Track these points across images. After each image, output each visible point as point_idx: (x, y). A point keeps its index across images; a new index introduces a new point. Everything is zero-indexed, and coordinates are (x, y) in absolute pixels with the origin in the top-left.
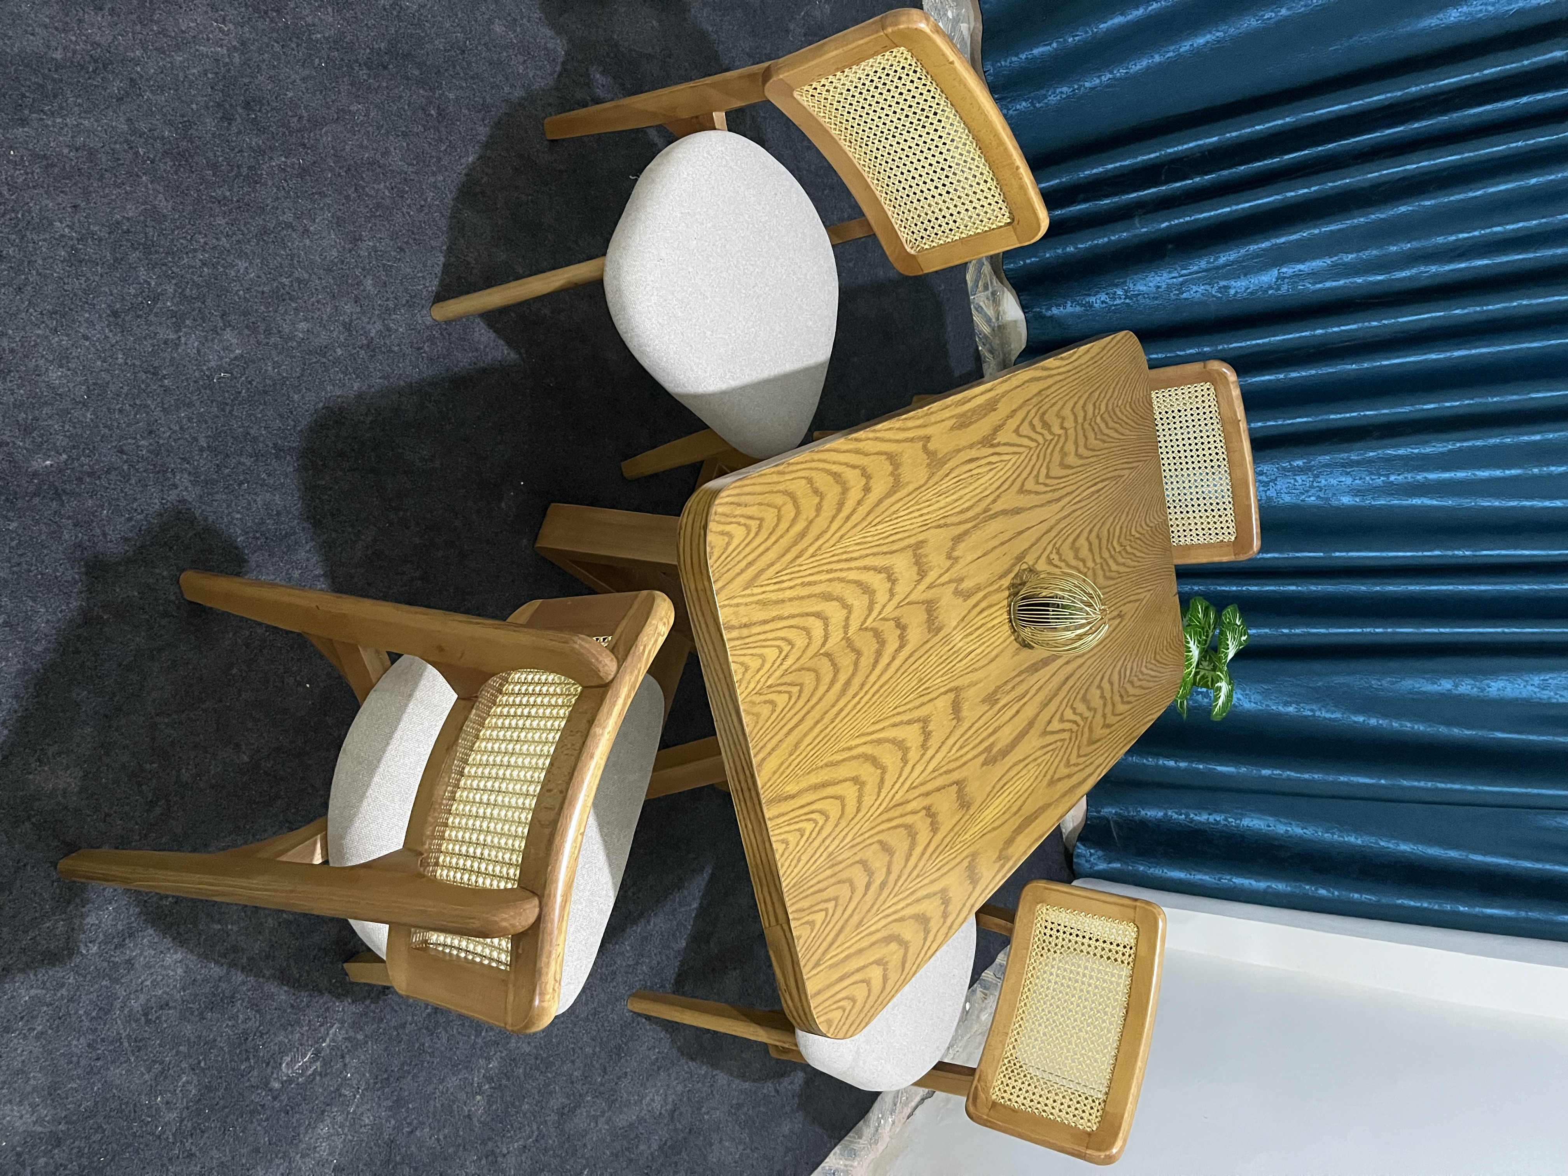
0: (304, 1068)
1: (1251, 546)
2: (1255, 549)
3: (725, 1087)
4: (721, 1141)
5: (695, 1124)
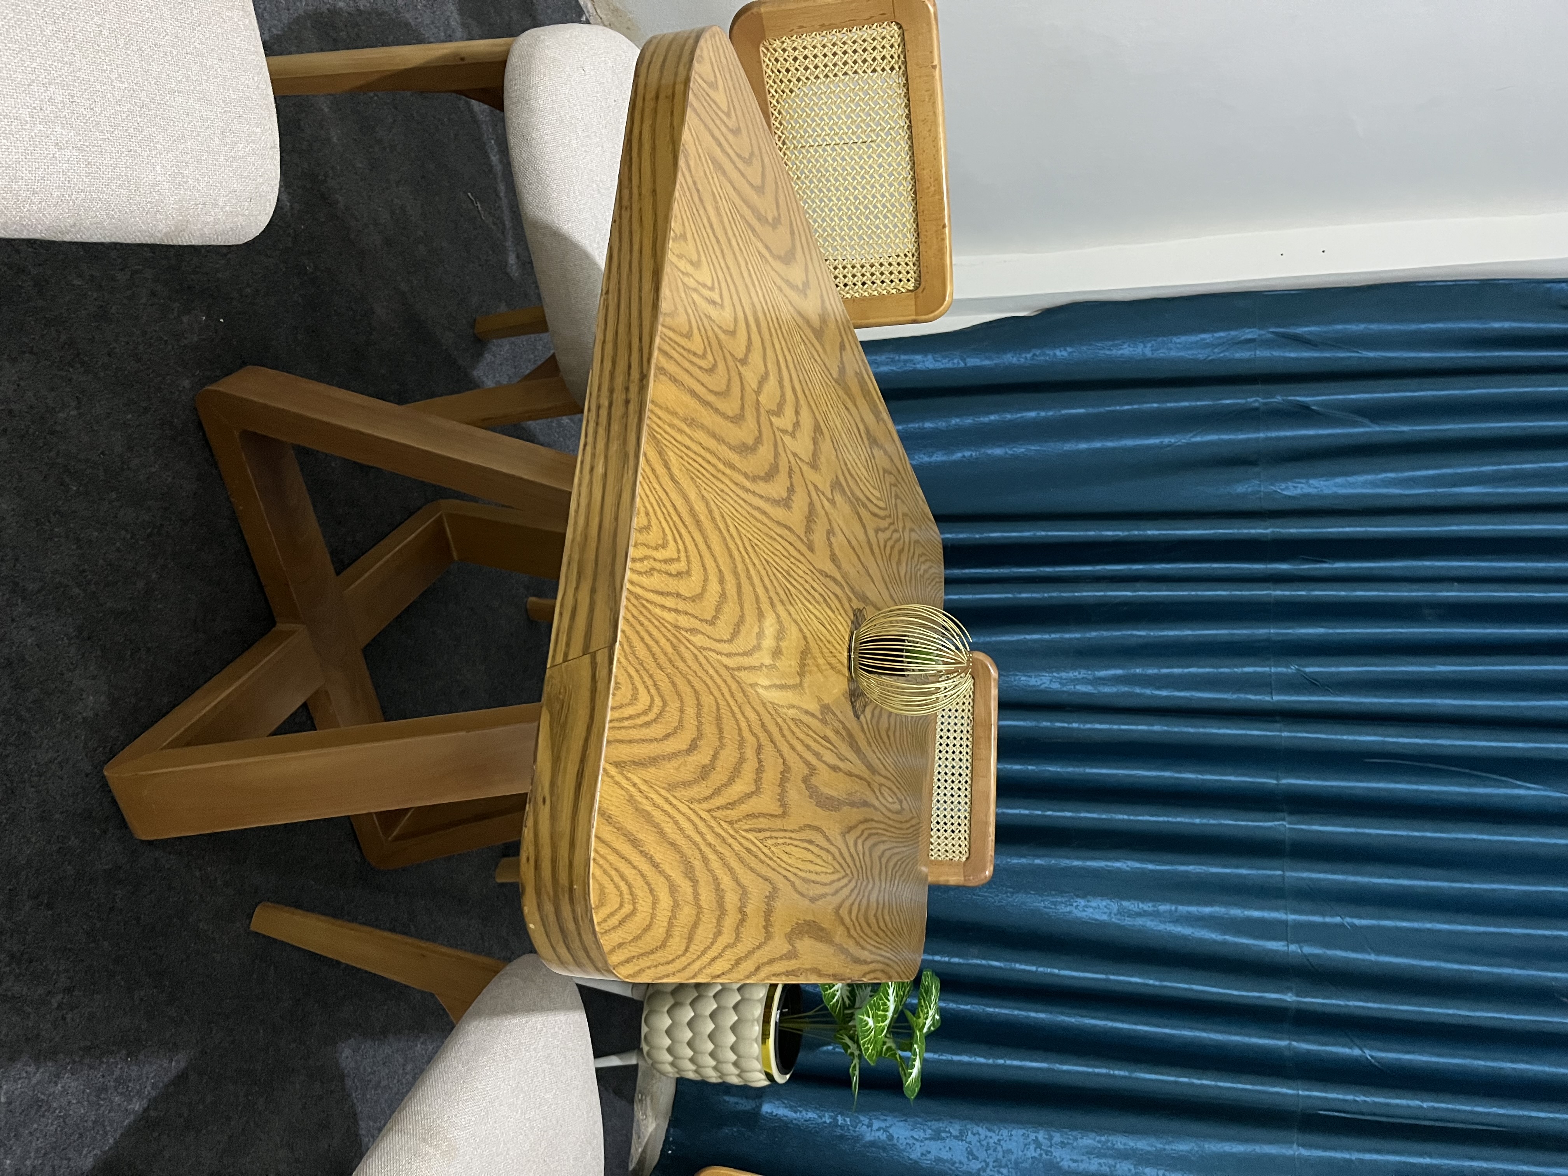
1: (984, 870)
2: (987, 873)
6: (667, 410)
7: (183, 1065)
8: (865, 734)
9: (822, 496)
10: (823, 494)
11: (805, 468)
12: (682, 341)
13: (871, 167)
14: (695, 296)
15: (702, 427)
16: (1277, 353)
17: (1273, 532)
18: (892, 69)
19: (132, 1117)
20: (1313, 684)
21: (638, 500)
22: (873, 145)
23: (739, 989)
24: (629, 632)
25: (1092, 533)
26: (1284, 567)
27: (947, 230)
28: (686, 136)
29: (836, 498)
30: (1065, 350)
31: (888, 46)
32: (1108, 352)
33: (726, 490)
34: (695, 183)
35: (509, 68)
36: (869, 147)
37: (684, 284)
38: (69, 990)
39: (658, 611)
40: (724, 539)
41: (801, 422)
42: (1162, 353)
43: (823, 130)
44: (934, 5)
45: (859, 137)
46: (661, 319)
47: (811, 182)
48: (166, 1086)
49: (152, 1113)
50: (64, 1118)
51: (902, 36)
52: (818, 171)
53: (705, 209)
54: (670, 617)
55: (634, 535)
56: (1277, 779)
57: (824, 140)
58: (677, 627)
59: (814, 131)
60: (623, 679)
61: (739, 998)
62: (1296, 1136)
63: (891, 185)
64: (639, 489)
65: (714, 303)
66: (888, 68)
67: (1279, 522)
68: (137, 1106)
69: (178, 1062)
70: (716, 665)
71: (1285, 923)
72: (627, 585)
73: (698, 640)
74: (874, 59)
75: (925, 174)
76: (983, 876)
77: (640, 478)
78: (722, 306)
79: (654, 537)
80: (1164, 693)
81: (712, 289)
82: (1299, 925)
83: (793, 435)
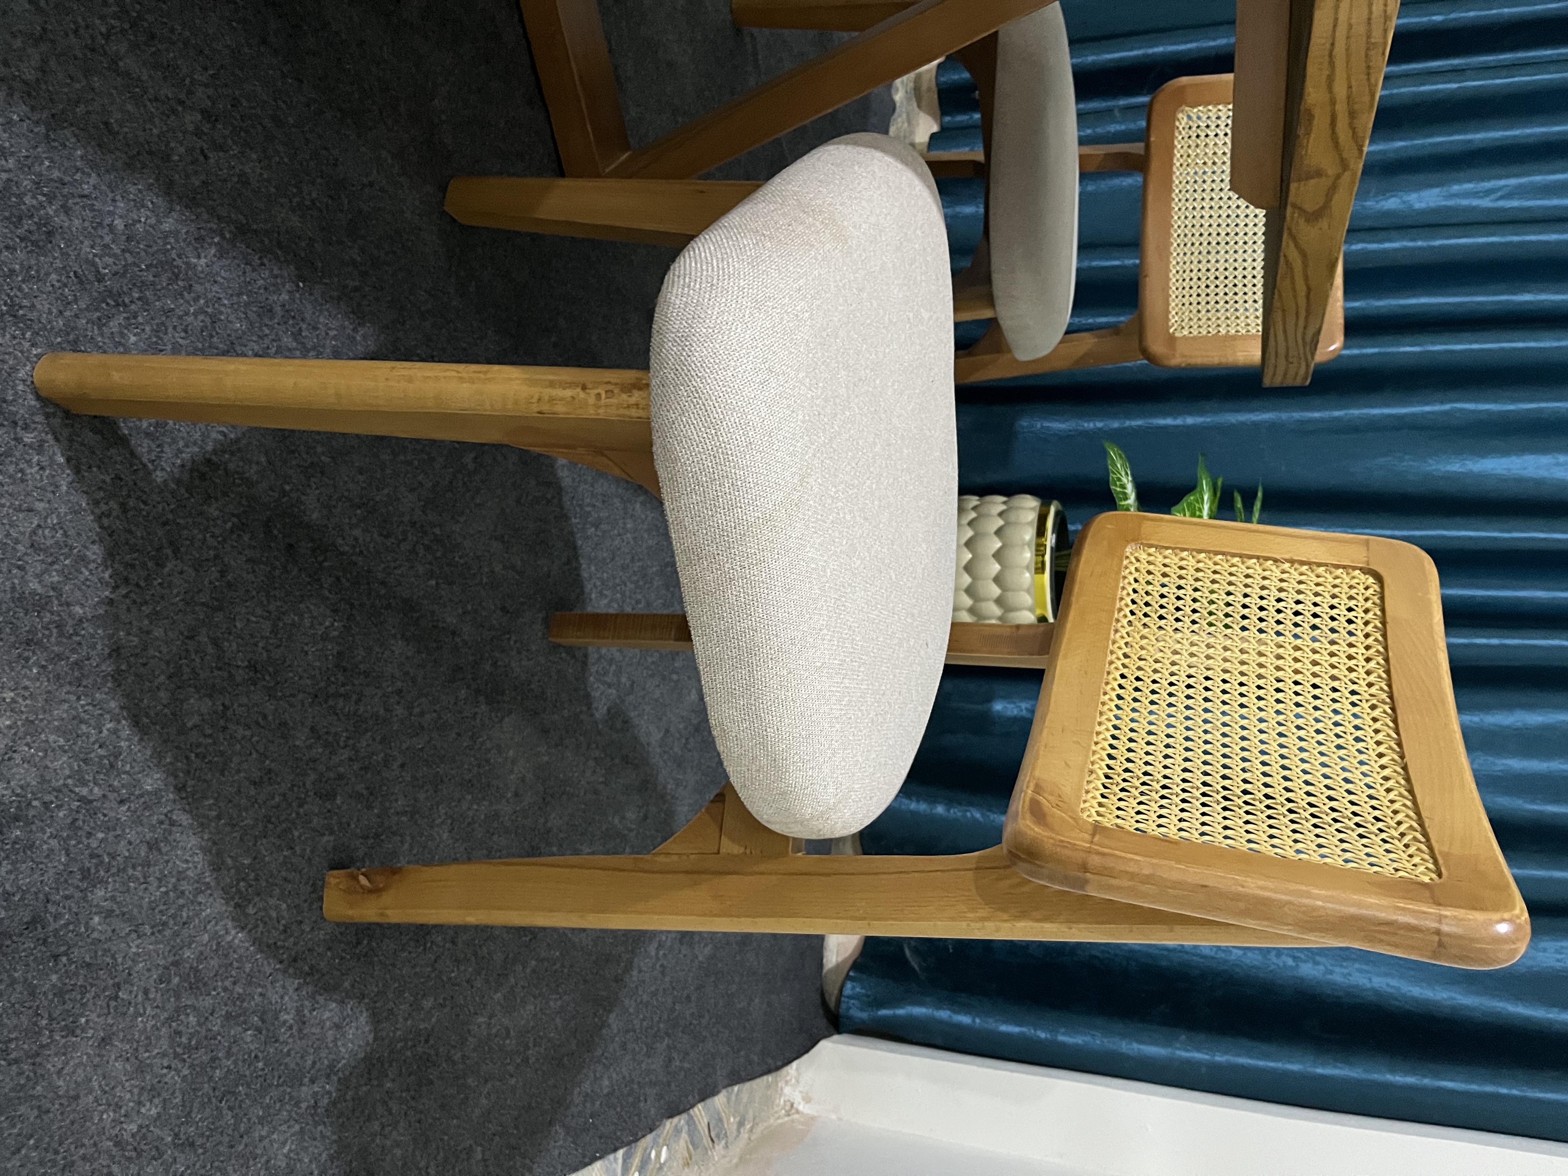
3: (185, 886)
4: (105, 1041)
5: (57, 917)
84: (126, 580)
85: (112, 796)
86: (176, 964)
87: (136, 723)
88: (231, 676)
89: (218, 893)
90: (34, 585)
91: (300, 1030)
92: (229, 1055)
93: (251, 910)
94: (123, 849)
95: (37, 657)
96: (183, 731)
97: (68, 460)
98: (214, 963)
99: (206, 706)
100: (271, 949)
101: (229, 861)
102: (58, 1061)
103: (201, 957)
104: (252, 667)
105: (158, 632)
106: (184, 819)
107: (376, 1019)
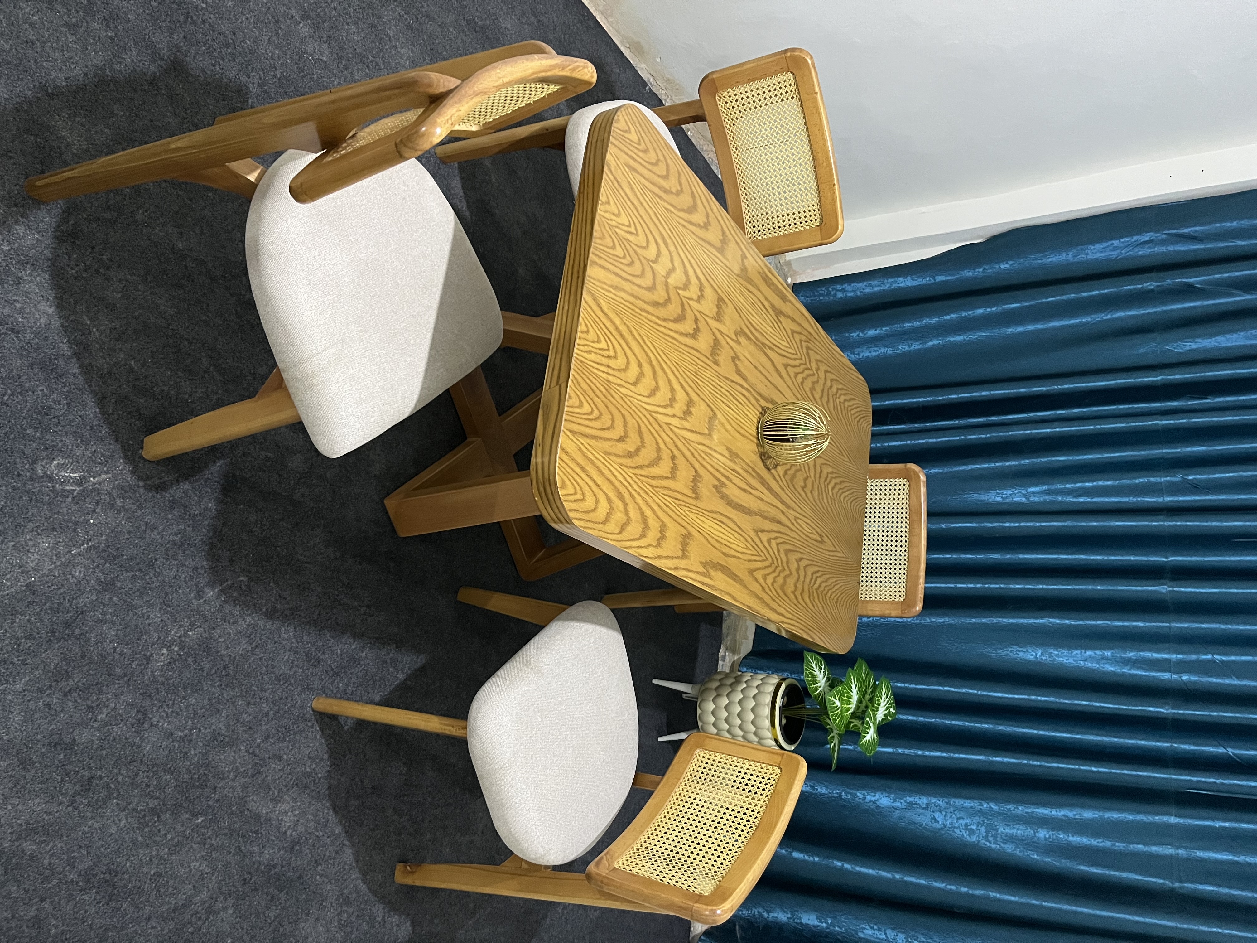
0: (66, 481)
1: (915, 606)
2: (917, 608)
3: (346, 867)
4: (317, 919)
5: (306, 876)
6: (599, 280)
7: (424, 661)
8: (777, 481)
9: (726, 338)
10: (728, 336)
11: (711, 322)
12: (611, 251)
13: (787, 156)
14: (617, 230)
15: (624, 291)
16: (1171, 248)
17: (1163, 379)
18: (793, 98)
19: (398, 681)
20: (1196, 488)
21: (581, 319)
22: (787, 143)
23: (757, 687)
24: (576, 376)
25: (1022, 390)
26: (1175, 404)
27: (836, 187)
28: (608, 157)
29: (740, 340)
30: (1007, 263)
31: (788, 85)
32: (1040, 261)
33: (642, 322)
34: (615, 178)
35: (567, 131)
36: (785, 144)
37: (609, 224)
38: (368, 606)
39: (595, 371)
40: (642, 346)
41: (705, 295)
42: (1082, 257)
43: (757, 138)
44: (811, 58)
45: (778, 140)
46: (593, 240)
47: (754, 169)
48: (416, 670)
49: (409, 683)
50: (367, 670)
51: (795, 78)
52: (758, 162)
53: (622, 189)
54: (604, 375)
55: (579, 334)
56: (1167, 558)
57: (759, 144)
58: (608, 381)
59: (752, 139)
60: (573, 394)
61: (757, 691)
62: (1173, 810)
63: (800, 165)
64: (581, 314)
65: (631, 233)
66: (790, 98)
67: (1166, 371)
68: (401, 676)
69: (421, 659)
70: (638, 406)
71: (1168, 661)
72: (575, 355)
73: (623, 390)
74: (781, 94)
75: (820, 156)
76: (914, 610)
77: (582, 309)
78: (637, 234)
79: (592, 336)
80: (1081, 500)
81: (629, 226)
82: (1180, 662)
83: (698, 301)
84: (334, 764)
85: (326, 835)
86: (341, 895)
87: (334, 810)
88: (366, 792)
89: (357, 870)
90: (308, 770)
91: (384, 925)
92: (357, 929)
93: (368, 877)
94: (328, 854)
95: (307, 791)
96: (349, 812)
97: (320, 728)
98: (354, 895)
99: (357, 803)
100: (375, 893)
101: (361, 858)
102: (303, 924)
103: (350, 893)
104: (373, 787)
105: (343, 779)
106: (347, 843)
107: (413, 924)
